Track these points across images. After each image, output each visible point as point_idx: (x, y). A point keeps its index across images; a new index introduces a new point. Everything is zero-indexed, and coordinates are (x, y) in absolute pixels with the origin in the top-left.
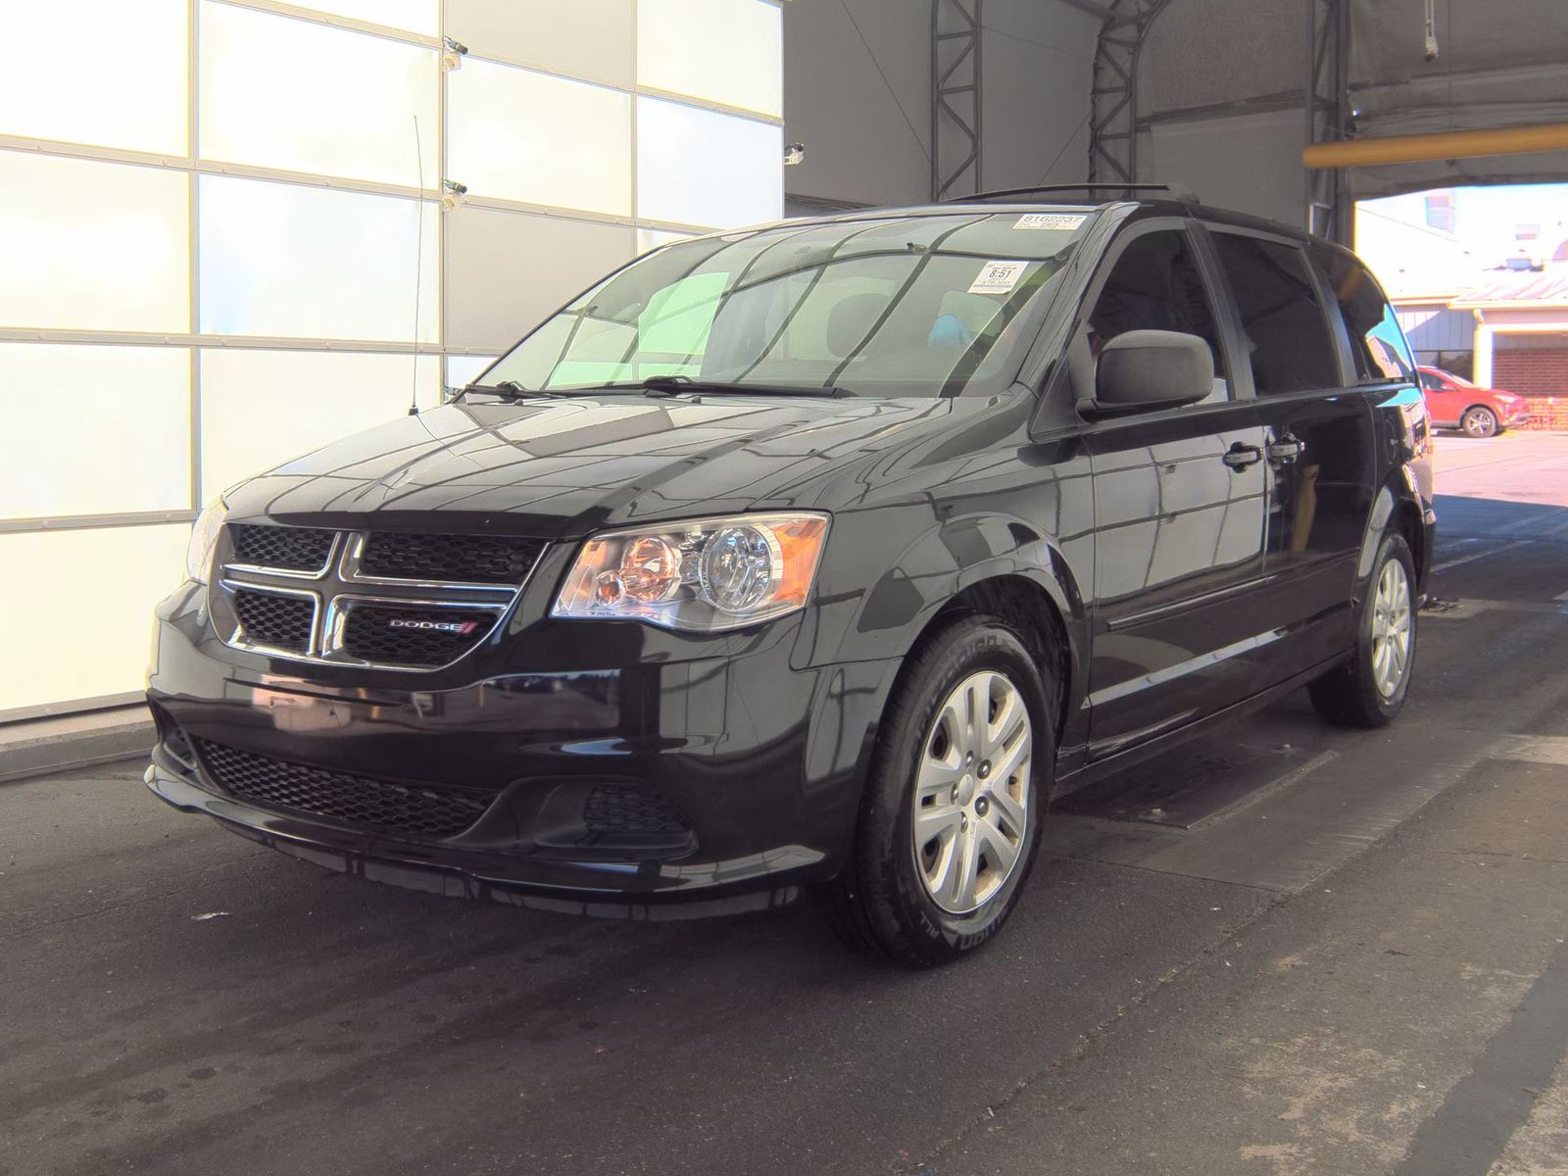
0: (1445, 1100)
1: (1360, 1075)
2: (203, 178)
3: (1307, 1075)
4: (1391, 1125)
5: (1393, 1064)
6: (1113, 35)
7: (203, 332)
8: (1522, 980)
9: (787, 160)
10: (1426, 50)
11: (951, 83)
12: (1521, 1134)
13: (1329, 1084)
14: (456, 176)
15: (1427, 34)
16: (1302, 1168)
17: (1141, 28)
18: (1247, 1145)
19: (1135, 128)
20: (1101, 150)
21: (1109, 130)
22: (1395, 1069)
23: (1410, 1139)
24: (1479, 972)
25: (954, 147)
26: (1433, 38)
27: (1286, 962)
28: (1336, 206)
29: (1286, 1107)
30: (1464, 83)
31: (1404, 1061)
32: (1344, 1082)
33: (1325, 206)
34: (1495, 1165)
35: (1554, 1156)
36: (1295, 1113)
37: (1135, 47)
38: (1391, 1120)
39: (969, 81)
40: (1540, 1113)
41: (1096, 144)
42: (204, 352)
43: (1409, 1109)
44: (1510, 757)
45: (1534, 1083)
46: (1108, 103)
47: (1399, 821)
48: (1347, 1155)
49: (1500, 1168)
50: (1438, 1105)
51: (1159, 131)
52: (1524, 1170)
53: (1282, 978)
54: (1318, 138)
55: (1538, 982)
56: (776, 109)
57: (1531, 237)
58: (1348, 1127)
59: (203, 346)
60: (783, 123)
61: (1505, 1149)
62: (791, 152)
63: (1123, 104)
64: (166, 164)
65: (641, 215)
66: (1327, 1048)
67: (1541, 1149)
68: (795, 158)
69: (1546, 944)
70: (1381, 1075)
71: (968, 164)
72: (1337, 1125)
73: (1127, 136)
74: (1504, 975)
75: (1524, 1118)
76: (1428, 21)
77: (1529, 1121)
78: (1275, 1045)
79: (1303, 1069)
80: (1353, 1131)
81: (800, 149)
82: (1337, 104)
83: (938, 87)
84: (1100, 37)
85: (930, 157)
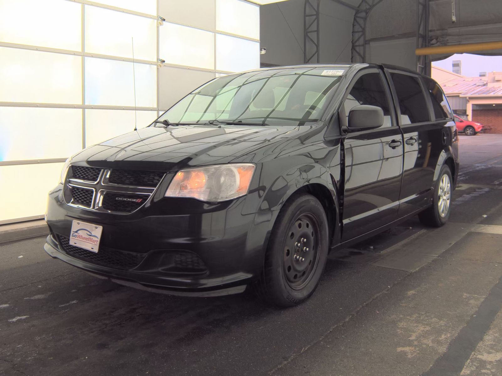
0: (458, 334)
1: (433, 326)
2: (86, 58)
3: (417, 326)
4: (442, 341)
5: (442, 323)
6: (358, 15)
7: (86, 104)
8: (481, 298)
9: (261, 53)
10: (452, 20)
11: (310, 30)
12: (481, 344)
13: (423, 329)
14: (161, 58)
15: (453, 15)
16: (416, 354)
17: (367, 13)
18: (398, 347)
19: (365, 43)
20: (355, 49)
21: (357, 44)
22: (443, 325)
23: (448, 345)
24: (468, 295)
25: (311, 49)
26: (454, 16)
27: (411, 293)
28: (425, 66)
29: (410, 336)
30: (464, 29)
31: (446, 322)
32: (428, 328)
33: (422, 66)
34: (473, 353)
35: (491, 350)
36: (413, 338)
37: (365, 19)
38: (442, 340)
39: (316, 29)
40: (487, 337)
41: (353, 48)
42: (86, 110)
43: (447, 336)
44: (477, 231)
45: (484, 329)
46: (357, 35)
47: (444, 250)
48: (429, 350)
49: (475, 354)
50: (456, 335)
51: (372, 44)
52: (482, 355)
53: (409, 297)
54: (420, 46)
55: (486, 298)
56: (258, 37)
57: (484, 76)
58: (429, 342)
59: (86, 108)
60: (260, 42)
61: (476, 349)
62: (262, 50)
63: (361, 36)
64: (75, 54)
65: (217, 69)
66: (423, 318)
67: (487, 349)
68: (263, 52)
69: (488, 287)
70: (439, 326)
71: (315, 53)
72: (425, 341)
73: (363, 45)
74: (476, 297)
75: (481, 339)
76: (453, 11)
77: (483, 340)
78: (407, 317)
79: (415, 325)
80: (431, 343)
81: (265, 49)
82: (426, 36)
83: (306, 30)
84: (355, 15)
85: (304, 51)
